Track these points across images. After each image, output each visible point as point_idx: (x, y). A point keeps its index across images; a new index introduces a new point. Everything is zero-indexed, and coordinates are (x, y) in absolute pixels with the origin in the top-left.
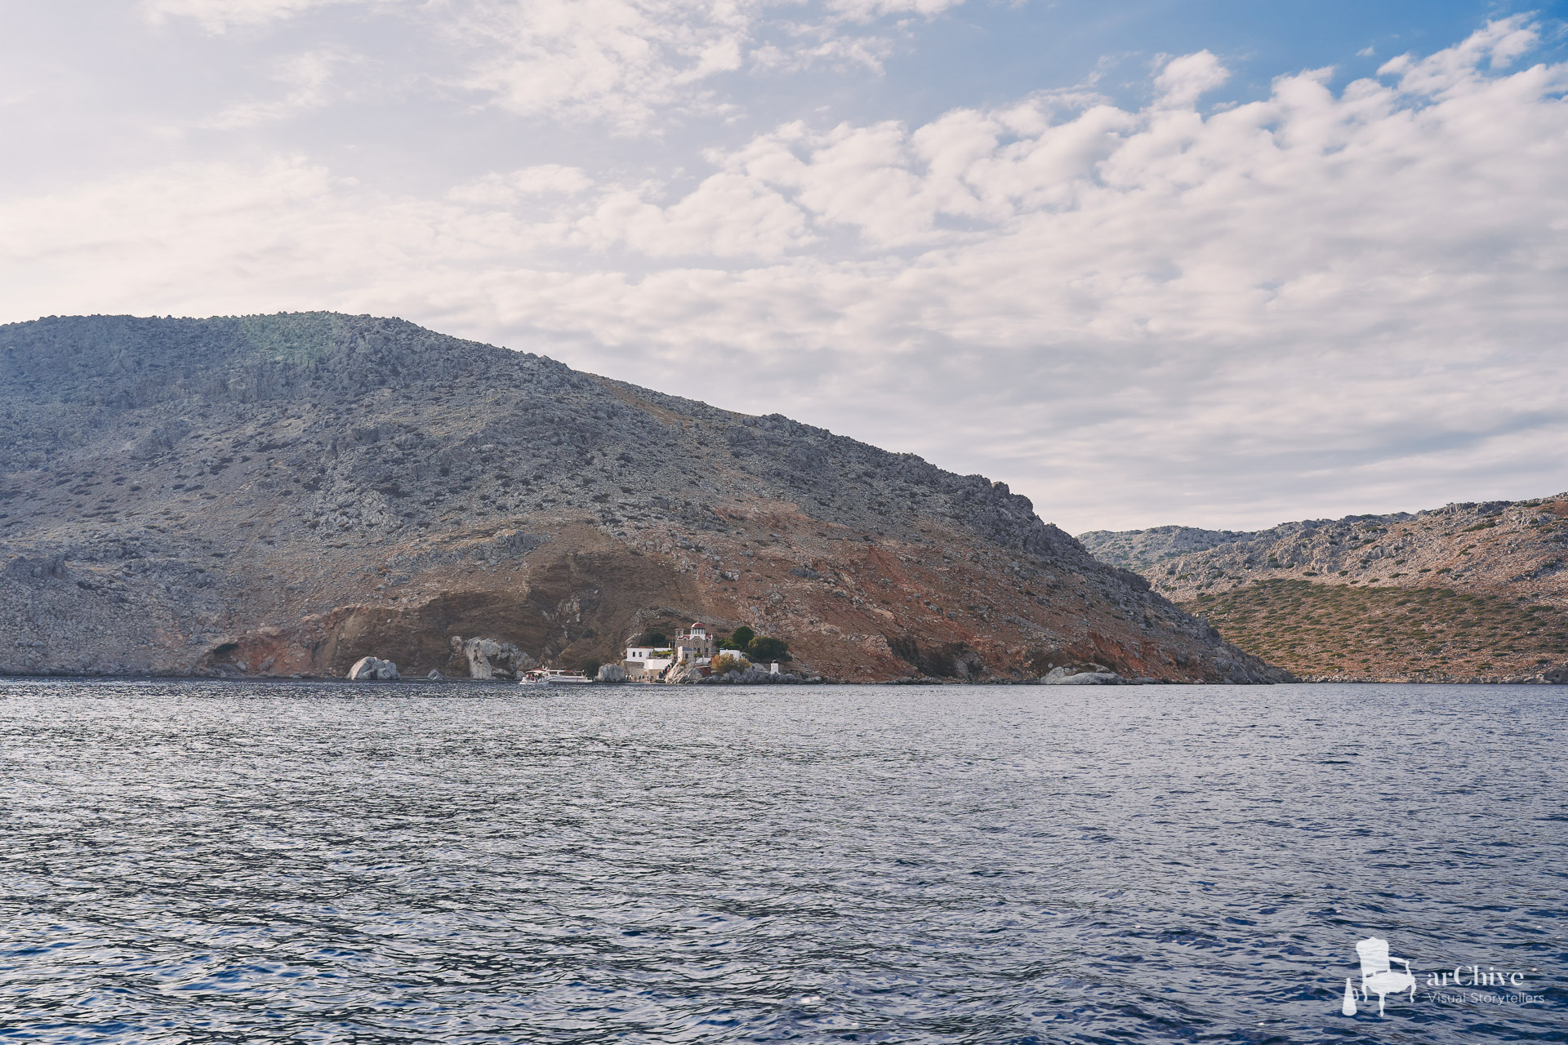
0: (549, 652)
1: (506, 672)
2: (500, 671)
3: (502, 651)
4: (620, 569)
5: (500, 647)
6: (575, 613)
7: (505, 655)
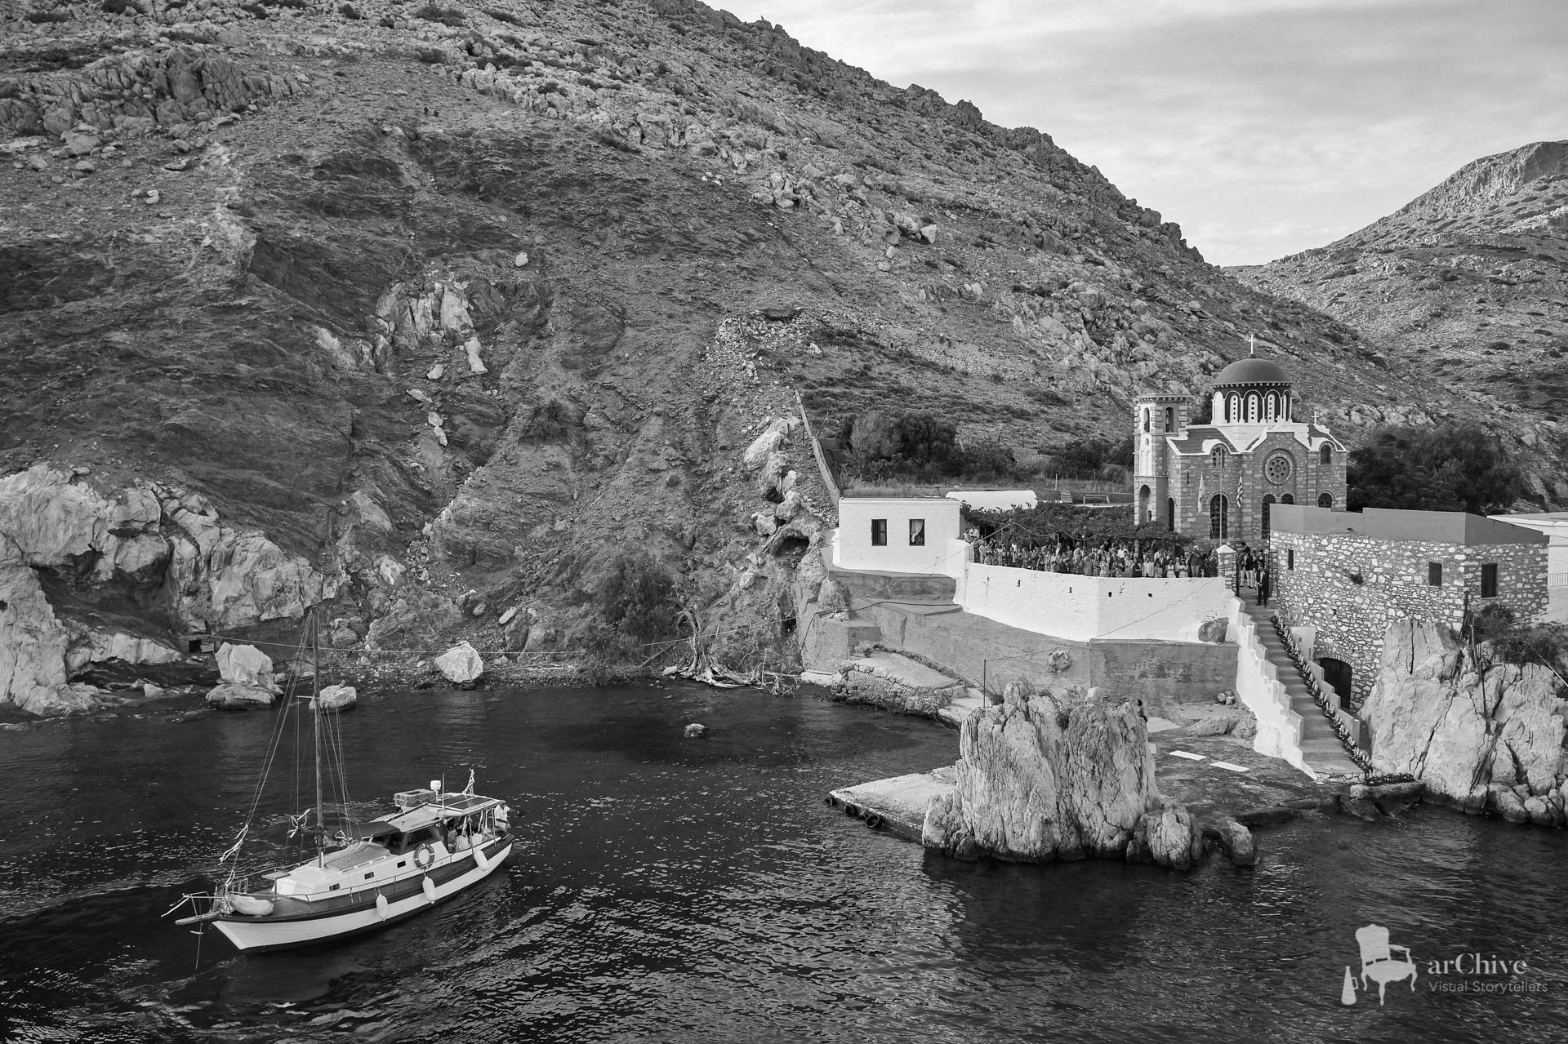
0: (379, 518)
1: (155, 652)
2: (119, 645)
3: (125, 533)
4: (583, 185)
5: (111, 511)
6: (453, 340)
7: (140, 554)
